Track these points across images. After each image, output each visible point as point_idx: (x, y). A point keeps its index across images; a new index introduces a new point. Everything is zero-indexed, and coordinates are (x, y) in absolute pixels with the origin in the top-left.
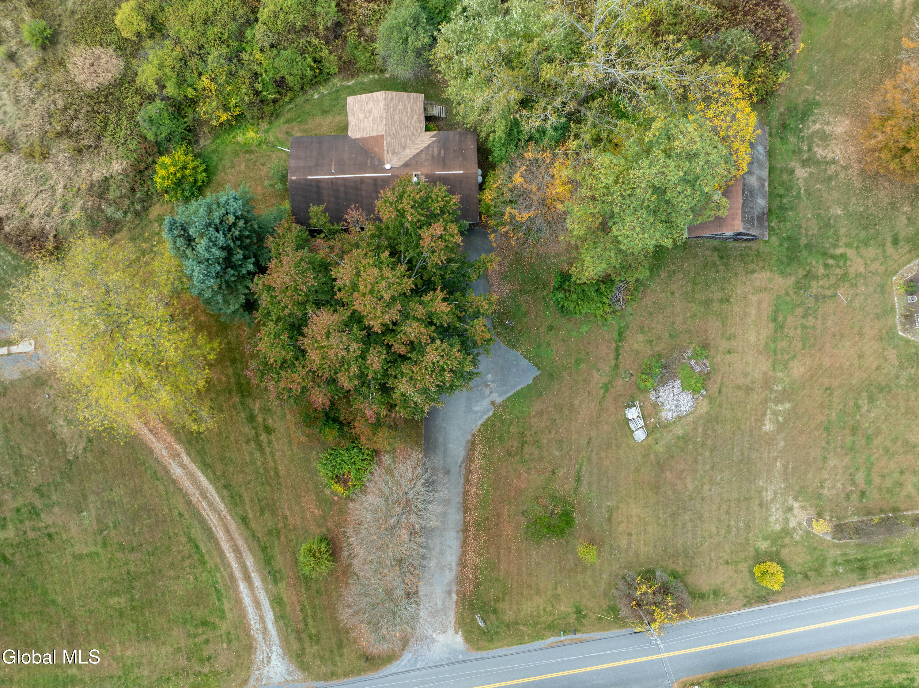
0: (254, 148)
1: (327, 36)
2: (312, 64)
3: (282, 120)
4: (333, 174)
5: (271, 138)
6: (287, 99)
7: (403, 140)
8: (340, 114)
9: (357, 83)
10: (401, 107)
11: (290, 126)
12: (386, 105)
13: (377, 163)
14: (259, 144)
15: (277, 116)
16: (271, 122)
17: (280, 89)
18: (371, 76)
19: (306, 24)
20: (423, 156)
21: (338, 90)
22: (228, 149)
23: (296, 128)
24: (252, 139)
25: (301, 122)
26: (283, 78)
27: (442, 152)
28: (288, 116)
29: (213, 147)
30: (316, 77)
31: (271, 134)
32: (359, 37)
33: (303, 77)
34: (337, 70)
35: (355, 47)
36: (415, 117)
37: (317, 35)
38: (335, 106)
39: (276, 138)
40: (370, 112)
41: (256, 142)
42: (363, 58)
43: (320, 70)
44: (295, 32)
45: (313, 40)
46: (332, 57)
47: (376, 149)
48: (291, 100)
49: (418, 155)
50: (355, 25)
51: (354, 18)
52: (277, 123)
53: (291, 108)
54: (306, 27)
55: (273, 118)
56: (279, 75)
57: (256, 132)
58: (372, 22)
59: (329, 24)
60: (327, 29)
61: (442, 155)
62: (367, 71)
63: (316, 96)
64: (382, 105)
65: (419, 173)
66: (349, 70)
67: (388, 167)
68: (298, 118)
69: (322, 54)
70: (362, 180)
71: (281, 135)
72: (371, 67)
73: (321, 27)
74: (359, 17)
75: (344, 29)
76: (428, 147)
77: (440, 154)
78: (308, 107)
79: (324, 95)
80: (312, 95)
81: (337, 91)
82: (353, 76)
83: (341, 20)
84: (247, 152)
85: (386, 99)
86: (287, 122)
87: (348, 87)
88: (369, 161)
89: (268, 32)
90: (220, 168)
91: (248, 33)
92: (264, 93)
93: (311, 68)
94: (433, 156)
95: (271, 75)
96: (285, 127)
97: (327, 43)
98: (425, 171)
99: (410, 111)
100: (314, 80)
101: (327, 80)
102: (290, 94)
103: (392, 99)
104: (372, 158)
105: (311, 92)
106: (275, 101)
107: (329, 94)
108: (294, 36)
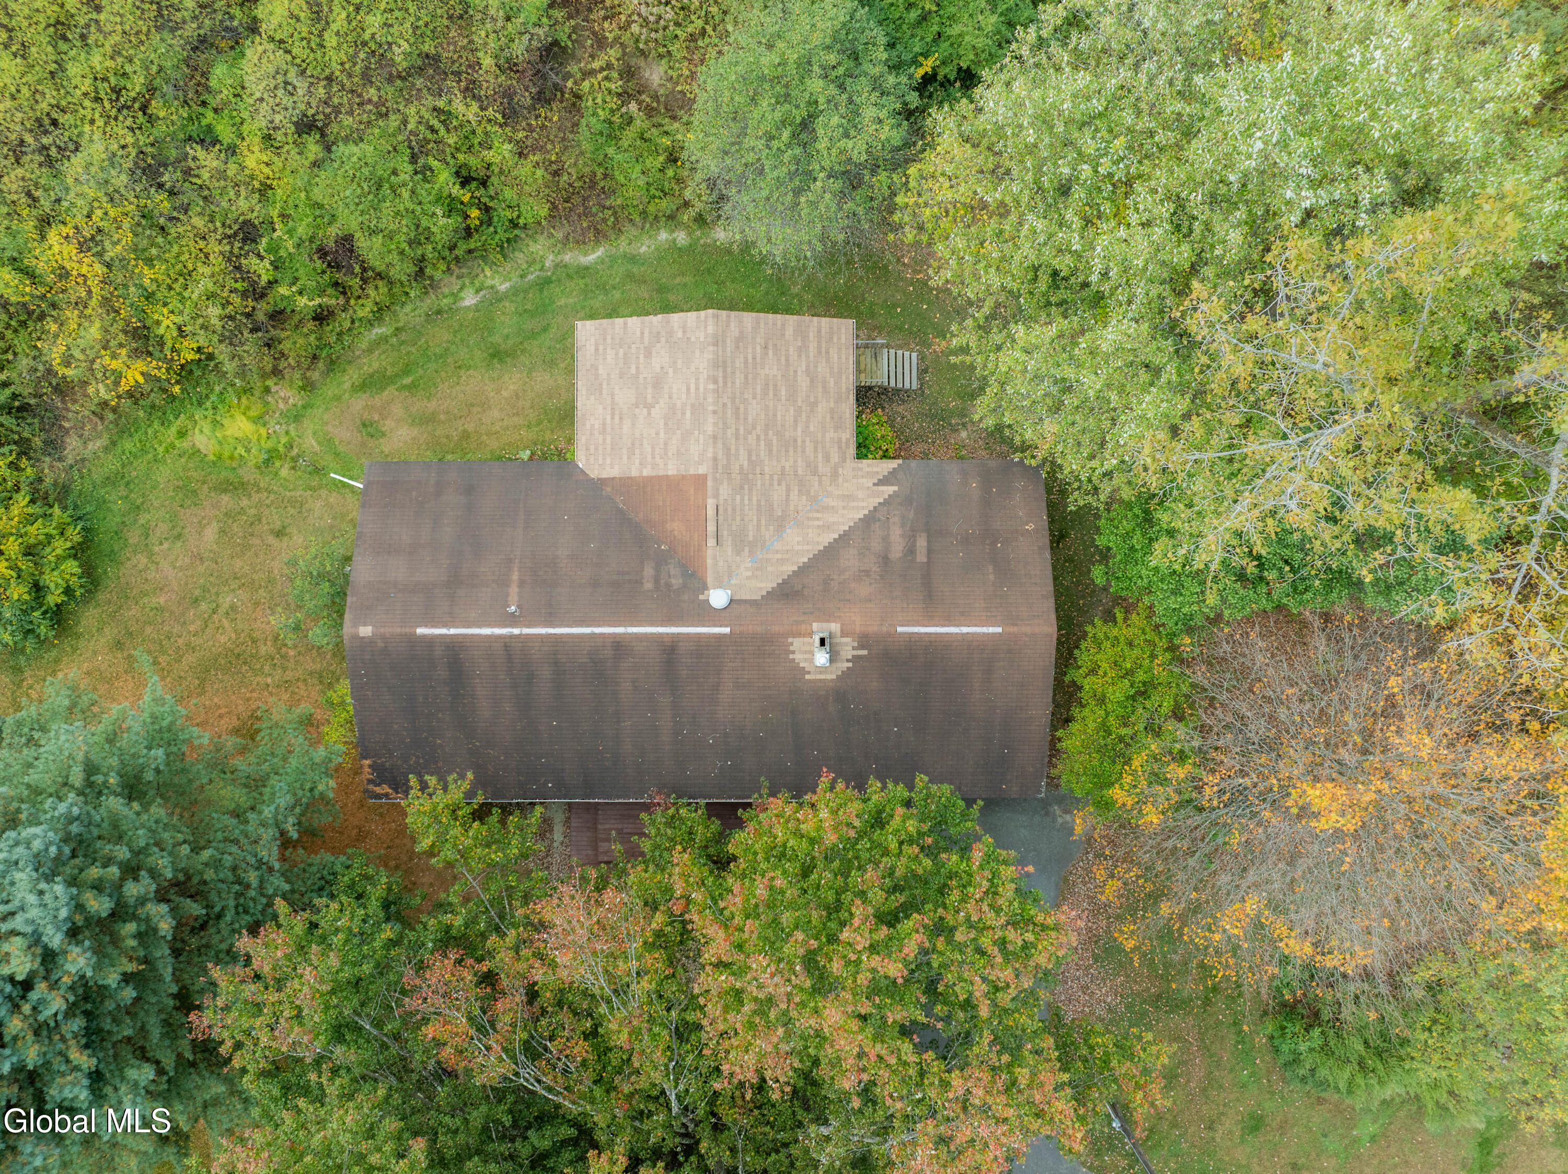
0: (249, 474)
1: (508, 94)
2: (456, 190)
3: (351, 376)
4: (512, 620)
5: (310, 443)
6: (364, 310)
7: (778, 495)
8: (551, 364)
9: (613, 259)
10: (771, 369)
11: (377, 401)
12: (720, 364)
13: (676, 582)
14: (268, 462)
15: (332, 364)
16: (308, 386)
17: (339, 276)
18: (664, 236)
19: (428, 47)
20: (850, 559)
21: (548, 281)
22: (163, 474)
23: (397, 410)
24: (245, 442)
25: (412, 387)
26: (346, 241)
27: (922, 543)
28: (372, 364)
29: (111, 464)
30: (468, 232)
31: (309, 426)
32: (625, 96)
33: (420, 237)
34: (544, 212)
35: (611, 133)
36: (822, 408)
37: (470, 91)
38: (534, 335)
39: (327, 442)
40: (657, 383)
41: (256, 456)
42: (636, 173)
43: (487, 209)
44: (390, 80)
45: (458, 106)
46: (525, 169)
47: (676, 527)
48: (380, 311)
49: (829, 553)
50: (613, 53)
51: (610, 30)
52: (329, 390)
53: (384, 339)
54: (432, 60)
55: (315, 375)
56: (334, 231)
57: (259, 420)
58: (675, 48)
59: (519, 49)
60: (509, 67)
61: (921, 558)
62: (649, 220)
63: (469, 299)
64: (702, 361)
65: (835, 627)
66: (587, 214)
67: (718, 598)
68: (406, 371)
69: (489, 155)
70: (619, 645)
71: (344, 434)
72: (665, 205)
73: (487, 62)
74: (625, 28)
75: (573, 68)
76: (868, 521)
77: (911, 551)
78: (440, 335)
79: (498, 298)
80: (456, 297)
81: (545, 283)
82: (599, 235)
83: (563, 37)
84: (226, 487)
85: (718, 341)
86: (365, 385)
87: (583, 271)
88: (649, 571)
89: (292, 75)
90: (134, 537)
91: (220, 75)
92: (283, 290)
93: (452, 206)
94: (885, 560)
95: (302, 230)
96: (359, 403)
97: (510, 115)
98: (859, 620)
99: (803, 382)
100: (462, 248)
101: (506, 247)
102: (377, 293)
103: (740, 339)
104: (661, 560)
105: (450, 284)
106: (321, 317)
107: (515, 292)
108: (389, 91)
